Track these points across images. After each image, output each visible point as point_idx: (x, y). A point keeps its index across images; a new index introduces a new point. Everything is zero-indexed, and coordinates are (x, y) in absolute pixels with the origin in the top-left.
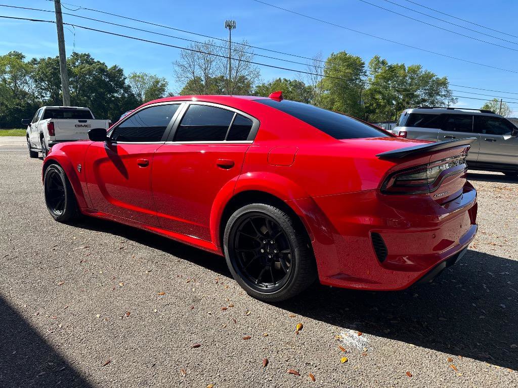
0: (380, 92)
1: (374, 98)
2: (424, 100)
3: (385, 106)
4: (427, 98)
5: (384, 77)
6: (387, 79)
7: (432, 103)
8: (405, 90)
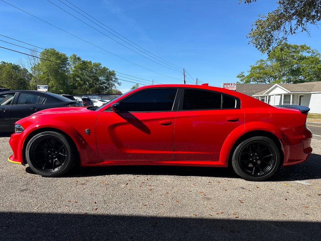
0: (78, 77)
1: (75, 80)
2: (104, 83)
3: (83, 85)
4: (105, 81)
5: (80, 67)
6: (82, 69)
7: (108, 84)
8: (93, 76)
